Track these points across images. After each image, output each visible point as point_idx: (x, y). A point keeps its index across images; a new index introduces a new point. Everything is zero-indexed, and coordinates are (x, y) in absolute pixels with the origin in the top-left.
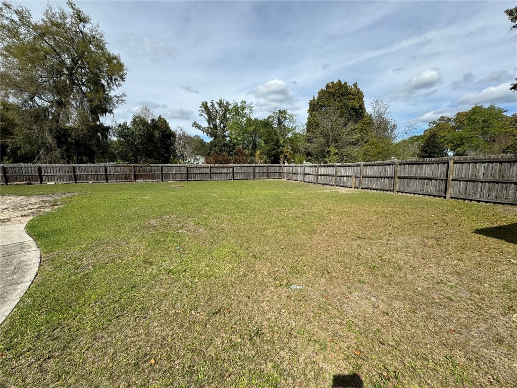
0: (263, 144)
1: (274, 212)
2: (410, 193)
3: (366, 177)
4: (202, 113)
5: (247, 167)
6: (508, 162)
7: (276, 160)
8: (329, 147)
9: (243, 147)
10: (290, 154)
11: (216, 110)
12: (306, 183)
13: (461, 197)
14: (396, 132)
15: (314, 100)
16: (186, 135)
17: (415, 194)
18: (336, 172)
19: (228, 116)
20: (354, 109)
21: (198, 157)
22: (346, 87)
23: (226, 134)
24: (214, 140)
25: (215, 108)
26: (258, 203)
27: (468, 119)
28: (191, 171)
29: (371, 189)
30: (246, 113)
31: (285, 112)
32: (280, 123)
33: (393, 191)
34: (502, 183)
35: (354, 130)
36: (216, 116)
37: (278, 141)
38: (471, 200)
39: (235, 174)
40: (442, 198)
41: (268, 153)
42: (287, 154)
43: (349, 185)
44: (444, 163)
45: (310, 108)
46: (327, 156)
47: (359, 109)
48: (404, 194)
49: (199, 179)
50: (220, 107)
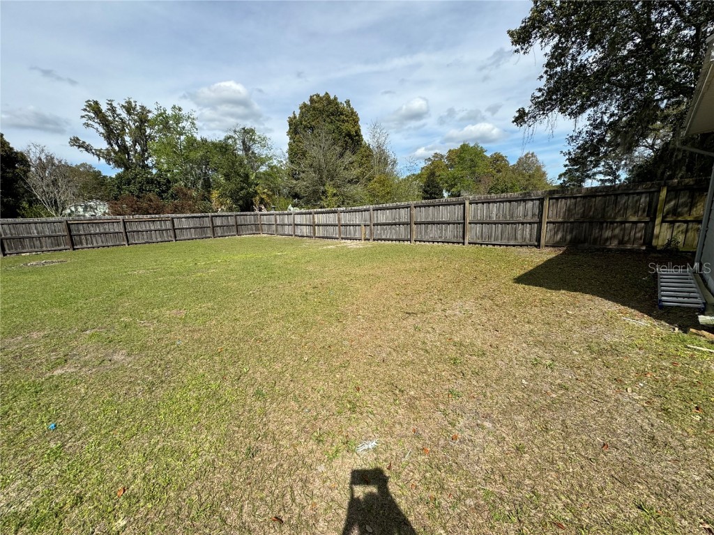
0: (222, 180)
1: (266, 290)
2: (429, 242)
3: (378, 225)
4: (90, 122)
5: (199, 217)
6: (516, 201)
7: (247, 206)
8: (324, 185)
9: (186, 186)
10: (268, 195)
11: (121, 119)
12: (298, 238)
13: (478, 241)
14: (398, 168)
15: (295, 117)
16: (56, 162)
17: (433, 242)
18: (339, 220)
19: (148, 131)
20: (349, 135)
21: (92, 203)
22: (337, 104)
23: (149, 162)
24: (124, 172)
25: (118, 115)
26: (233, 278)
27: (458, 157)
28: (79, 231)
29: (385, 240)
30: (184, 128)
31: (252, 131)
32: (247, 149)
33: (410, 241)
34: (512, 223)
35: (352, 163)
36: (123, 130)
37: (247, 176)
38: (487, 245)
39: (177, 231)
40: (461, 244)
41: (234, 196)
42: (264, 196)
43: (357, 236)
44: (460, 204)
45: (290, 129)
46: (323, 197)
47: (355, 136)
48: (423, 243)
49: (100, 244)
50: (129, 113)
